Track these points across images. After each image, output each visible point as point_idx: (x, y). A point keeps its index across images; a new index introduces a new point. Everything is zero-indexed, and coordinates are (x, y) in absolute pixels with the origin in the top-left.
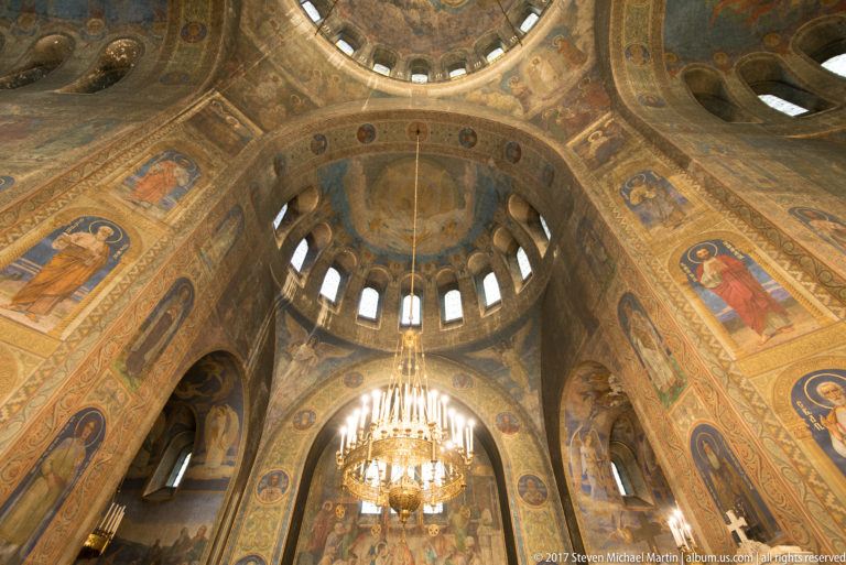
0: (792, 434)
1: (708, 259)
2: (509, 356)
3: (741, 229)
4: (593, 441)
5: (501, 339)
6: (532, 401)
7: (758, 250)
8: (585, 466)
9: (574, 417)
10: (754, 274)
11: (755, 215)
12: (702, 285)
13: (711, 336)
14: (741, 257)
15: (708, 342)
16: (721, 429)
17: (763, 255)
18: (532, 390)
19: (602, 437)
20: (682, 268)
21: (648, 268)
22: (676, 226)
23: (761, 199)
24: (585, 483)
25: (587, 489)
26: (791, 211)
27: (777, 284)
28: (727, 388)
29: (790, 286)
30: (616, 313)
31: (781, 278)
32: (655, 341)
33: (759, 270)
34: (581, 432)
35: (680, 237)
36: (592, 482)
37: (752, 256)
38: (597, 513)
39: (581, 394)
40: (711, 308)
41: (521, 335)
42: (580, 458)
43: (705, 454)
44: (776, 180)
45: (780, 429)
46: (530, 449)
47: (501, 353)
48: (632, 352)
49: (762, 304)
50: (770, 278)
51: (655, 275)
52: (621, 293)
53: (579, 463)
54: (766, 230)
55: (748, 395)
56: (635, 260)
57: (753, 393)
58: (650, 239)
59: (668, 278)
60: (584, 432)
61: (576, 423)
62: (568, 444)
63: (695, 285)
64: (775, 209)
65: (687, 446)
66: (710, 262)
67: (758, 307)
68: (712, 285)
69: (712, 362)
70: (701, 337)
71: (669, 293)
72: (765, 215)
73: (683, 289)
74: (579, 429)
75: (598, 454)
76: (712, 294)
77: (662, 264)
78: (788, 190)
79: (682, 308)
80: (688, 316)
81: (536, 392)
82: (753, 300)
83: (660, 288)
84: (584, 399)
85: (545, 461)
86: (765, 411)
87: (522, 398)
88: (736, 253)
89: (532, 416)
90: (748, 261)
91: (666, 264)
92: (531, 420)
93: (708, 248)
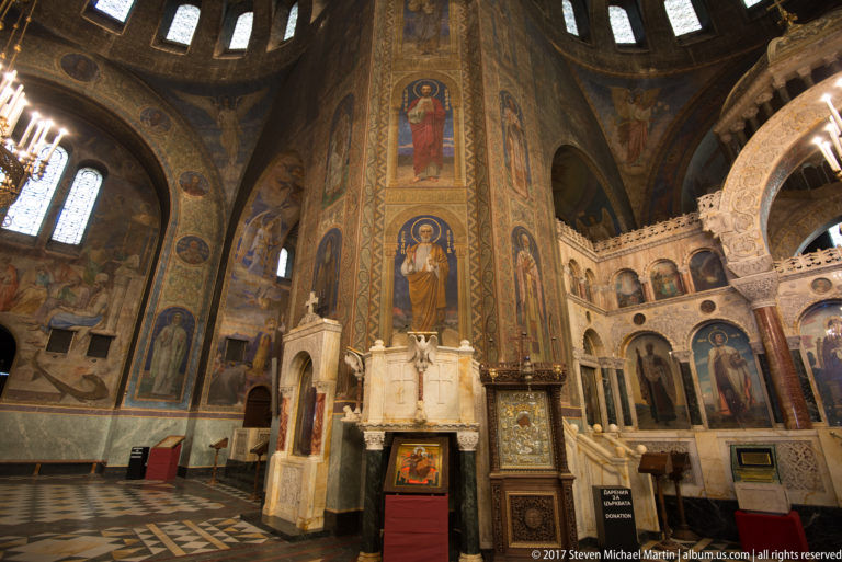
0: (384, 252)
1: (426, 97)
2: (227, 117)
3: (464, 85)
4: (273, 227)
5: (226, 93)
6: (232, 173)
7: (461, 110)
8: (255, 244)
9: (264, 200)
10: (445, 126)
11: (479, 79)
12: (407, 117)
13: (384, 162)
14: (447, 108)
15: (379, 165)
16: (344, 235)
17: (461, 115)
18: (237, 162)
19: (284, 226)
20: (404, 93)
21: (379, 79)
22: (426, 53)
23: (493, 69)
24: (249, 258)
25: (247, 263)
26: (502, 93)
27: (452, 143)
28: (367, 205)
29: (459, 148)
30: (334, 111)
31: (458, 140)
32: (345, 148)
33: (451, 126)
34: (266, 216)
35: (423, 64)
36: (255, 259)
37: (454, 111)
38: (246, 282)
39: (281, 182)
40: (400, 139)
41: (249, 100)
42: (253, 238)
43: (325, 250)
44: (515, 65)
45: (380, 246)
46: (210, 216)
47: (219, 109)
48: (325, 153)
49: (433, 153)
50: (452, 135)
51: (381, 88)
52: (347, 92)
53: (251, 241)
54: (476, 94)
55: (377, 215)
56: (373, 63)
57: (381, 215)
58: (399, 52)
59: (388, 97)
60: (267, 218)
61: (265, 207)
62: (247, 222)
63: (402, 114)
64: (494, 83)
65: (318, 242)
66: (427, 100)
67: (429, 154)
68: (413, 121)
69: (370, 181)
70: (377, 158)
71: (380, 110)
72: (485, 81)
73: (392, 113)
74: (265, 213)
75: (274, 239)
76: (409, 128)
77: (393, 80)
78: (516, 77)
79: (381, 129)
80: (380, 137)
81: (241, 166)
82: (430, 146)
83: (376, 101)
84: (282, 189)
85: (220, 230)
86: (380, 230)
87: (223, 166)
88: (447, 103)
89: (227, 187)
90: (449, 114)
91: (395, 84)
92: (224, 191)
93: (433, 88)
